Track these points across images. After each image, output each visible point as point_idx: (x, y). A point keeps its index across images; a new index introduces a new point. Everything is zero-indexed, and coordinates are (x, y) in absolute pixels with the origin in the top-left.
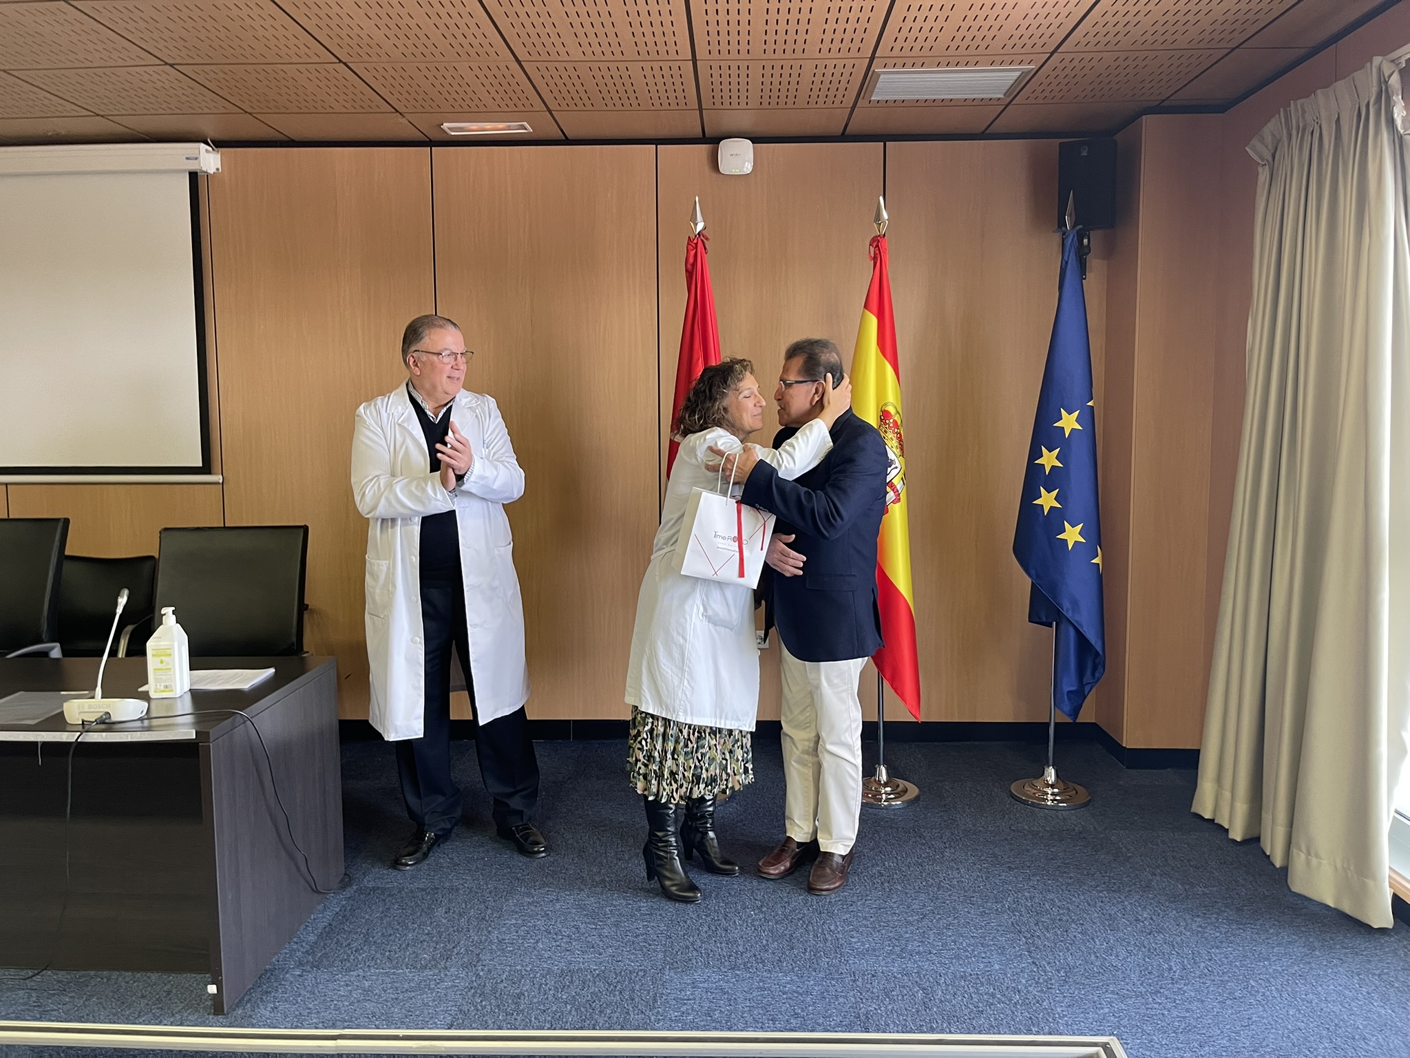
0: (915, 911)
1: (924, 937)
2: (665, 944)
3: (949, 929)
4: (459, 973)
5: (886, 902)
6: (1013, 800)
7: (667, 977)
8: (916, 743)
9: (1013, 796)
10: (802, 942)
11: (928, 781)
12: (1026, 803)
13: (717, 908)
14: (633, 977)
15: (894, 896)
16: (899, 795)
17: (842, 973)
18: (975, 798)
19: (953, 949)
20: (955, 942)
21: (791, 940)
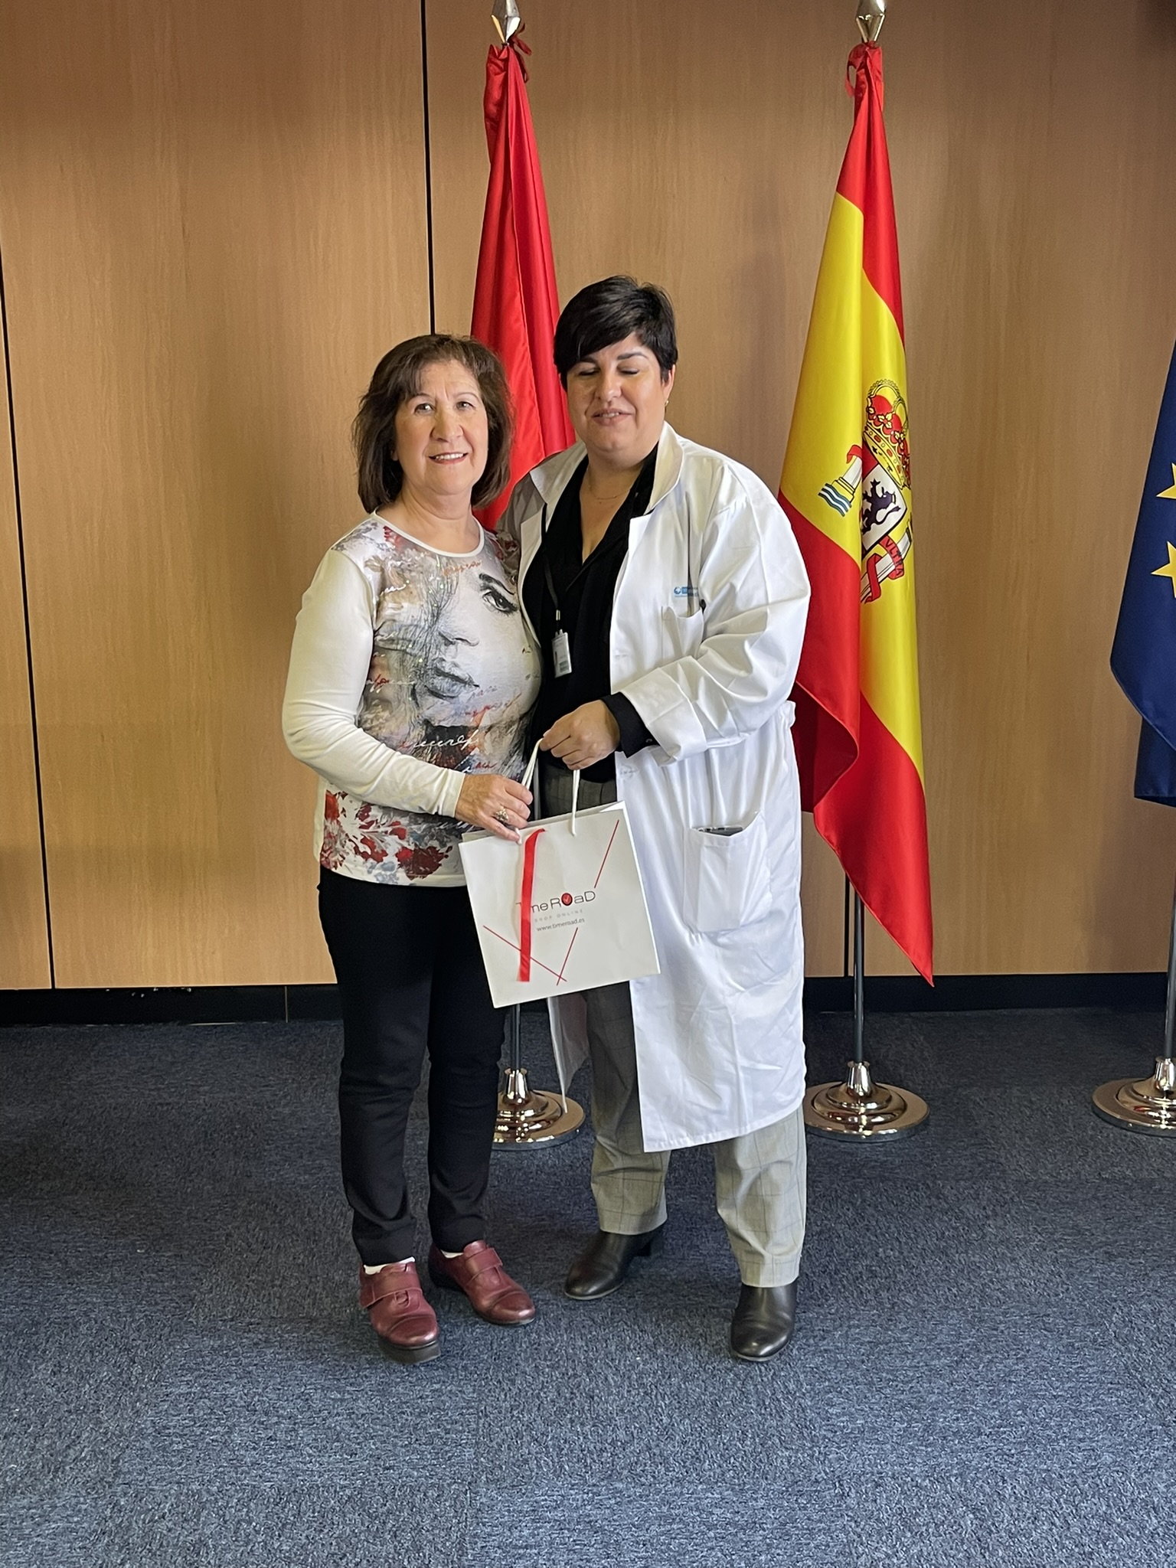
0: (943, 1346)
1: (964, 1400)
2: (478, 1429)
3: (1010, 1381)
4: (78, 1503)
5: (888, 1329)
6: (1098, 1121)
7: (484, 1500)
8: (912, 1014)
9: (1099, 1114)
10: (735, 1417)
11: (941, 1086)
12: (1124, 1127)
13: (571, 1351)
14: (417, 1500)
15: (902, 1316)
16: (891, 1117)
17: (817, 1481)
18: (1030, 1117)
19: (1022, 1424)
20: (1023, 1408)
21: (715, 1414)
